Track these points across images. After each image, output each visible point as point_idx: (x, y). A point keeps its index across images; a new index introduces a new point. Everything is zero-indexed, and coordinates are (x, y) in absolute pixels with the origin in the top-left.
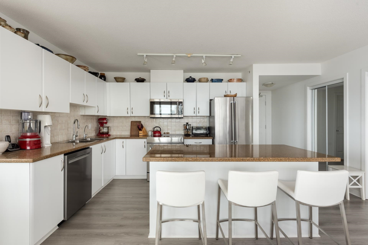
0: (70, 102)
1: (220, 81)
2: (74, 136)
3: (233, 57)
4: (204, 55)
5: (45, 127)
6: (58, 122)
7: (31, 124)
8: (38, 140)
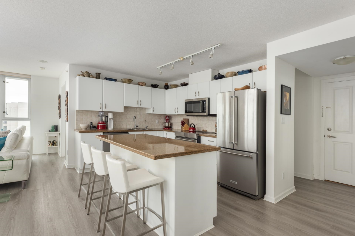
0: (124, 106)
1: (250, 71)
2: (135, 126)
3: (213, 49)
4: (191, 55)
5: (110, 119)
6: (126, 117)
7: (103, 118)
8: (104, 125)
